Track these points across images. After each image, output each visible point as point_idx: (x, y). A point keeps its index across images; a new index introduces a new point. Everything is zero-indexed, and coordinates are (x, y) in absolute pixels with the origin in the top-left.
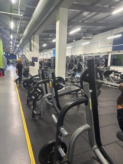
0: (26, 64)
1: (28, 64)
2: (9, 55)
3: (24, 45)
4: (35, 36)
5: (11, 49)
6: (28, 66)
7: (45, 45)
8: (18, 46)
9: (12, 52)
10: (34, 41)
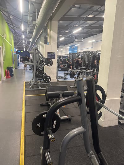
0: (40, 62)
1: (43, 61)
2: (22, 52)
3: (38, 39)
4: (52, 22)
5: (24, 45)
6: (42, 65)
7: (62, 39)
8: (31, 40)
9: (25, 49)
10: (51, 30)
